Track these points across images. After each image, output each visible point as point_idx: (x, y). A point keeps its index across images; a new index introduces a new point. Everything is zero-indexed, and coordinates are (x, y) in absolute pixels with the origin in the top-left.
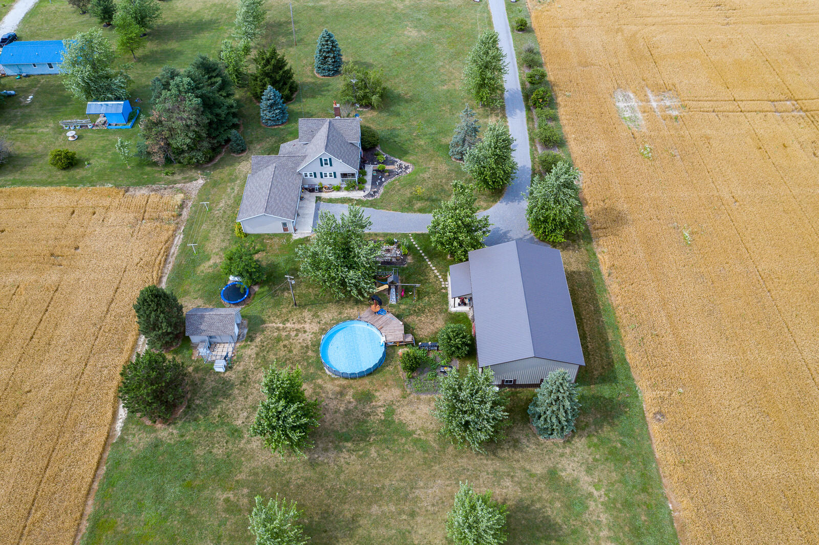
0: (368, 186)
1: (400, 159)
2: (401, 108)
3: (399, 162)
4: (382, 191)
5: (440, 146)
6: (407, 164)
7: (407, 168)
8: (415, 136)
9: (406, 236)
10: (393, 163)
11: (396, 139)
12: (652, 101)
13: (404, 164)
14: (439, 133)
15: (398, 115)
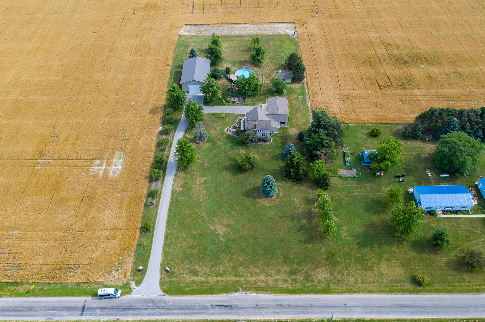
0: (242, 121)
1: (229, 135)
2: (228, 163)
3: (230, 133)
4: (237, 120)
5: (211, 142)
6: (227, 132)
7: (227, 130)
8: (223, 147)
9: (228, 105)
10: (233, 132)
11: (231, 144)
12: (103, 170)
13: (228, 132)
14: (211, 149)
15: (230, 159)
